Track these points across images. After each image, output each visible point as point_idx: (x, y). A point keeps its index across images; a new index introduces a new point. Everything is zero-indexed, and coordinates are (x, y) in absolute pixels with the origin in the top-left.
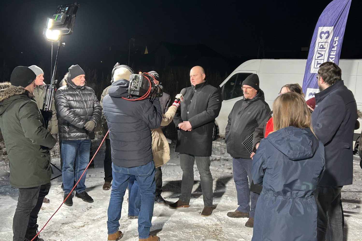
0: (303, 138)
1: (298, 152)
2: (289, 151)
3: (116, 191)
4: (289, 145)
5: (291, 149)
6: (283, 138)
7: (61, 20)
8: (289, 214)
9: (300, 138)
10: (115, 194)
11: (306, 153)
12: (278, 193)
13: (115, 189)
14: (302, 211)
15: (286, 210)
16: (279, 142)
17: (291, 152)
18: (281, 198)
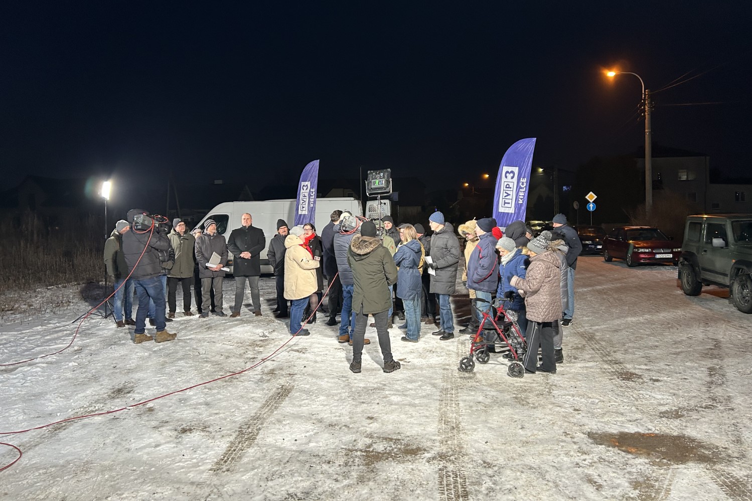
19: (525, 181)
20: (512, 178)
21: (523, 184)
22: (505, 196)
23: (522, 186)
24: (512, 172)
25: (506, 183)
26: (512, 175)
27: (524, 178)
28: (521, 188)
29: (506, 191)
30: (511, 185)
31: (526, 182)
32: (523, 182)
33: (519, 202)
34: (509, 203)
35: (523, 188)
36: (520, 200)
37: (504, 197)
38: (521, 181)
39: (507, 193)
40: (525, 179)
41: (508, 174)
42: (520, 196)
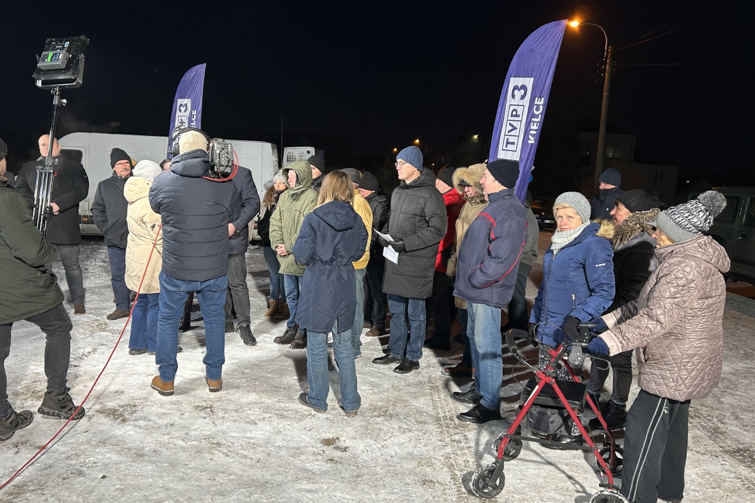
0: (347, 211)
1: (344, 223)
2: (336, 223)
3: (170, 318)
4: (335, 216)
5: (338, 220)
6: (330, 211)
7: (61, 61)
8: (336, 281)
9: (344, 210)
10: (169, 324)
11: (350, 223)
12: (326, 263)
13: (169, 316)
14: (346, 278)
15: (333, 277)
16: (326, 215)
17: (338, 223)
18: (328, 267)
19: (542, 103)
20: (523, 97)
21: (537, 110)
22: (509, 132)
23: (536, 113)
24: (524, 87)
25: (512, 108)
26: (522, 92)
27: (540, 97)
28: (534, 116)
29: (512, 122)
30: (520, 110)
31: (543, 105)
32: (538, 106)
33: (530, 142)
34: (513, 143)
35: (537, 116)
36: (530, 137)
37: (507, 134)
38: (536, 103)
39: (512, 125)
40: (543, 99)
41: (516, 92)
42: (531, 130)
